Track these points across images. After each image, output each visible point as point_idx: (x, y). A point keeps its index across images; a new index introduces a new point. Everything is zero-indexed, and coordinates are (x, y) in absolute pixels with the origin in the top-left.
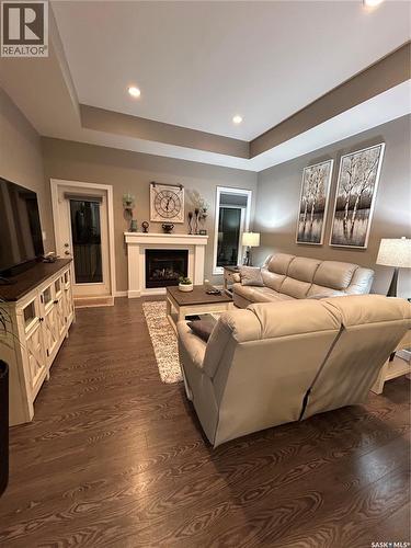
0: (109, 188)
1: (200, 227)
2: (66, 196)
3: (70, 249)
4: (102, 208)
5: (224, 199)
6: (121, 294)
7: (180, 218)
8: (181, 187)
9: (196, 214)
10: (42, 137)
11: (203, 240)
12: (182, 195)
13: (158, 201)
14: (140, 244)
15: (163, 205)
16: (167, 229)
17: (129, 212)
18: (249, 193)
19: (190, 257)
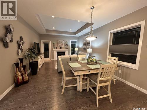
0: (50, 41)
1: (67, 47)
2: (43, 43)
3: (44, 52)
4: (49, 45)
5: (72, 42)
6: (52, 60)
7: (63, 46)
8: (63, 40)
9: (66, 45)
10: (40, 34)
11: (68, 50)
12: (63, 42)
13: (59, 43)
14: (56, 51)
15: (60, 44)
16: (61, 48)
17: (54, 45)
18: (77, 41)
19: (65, 53)
